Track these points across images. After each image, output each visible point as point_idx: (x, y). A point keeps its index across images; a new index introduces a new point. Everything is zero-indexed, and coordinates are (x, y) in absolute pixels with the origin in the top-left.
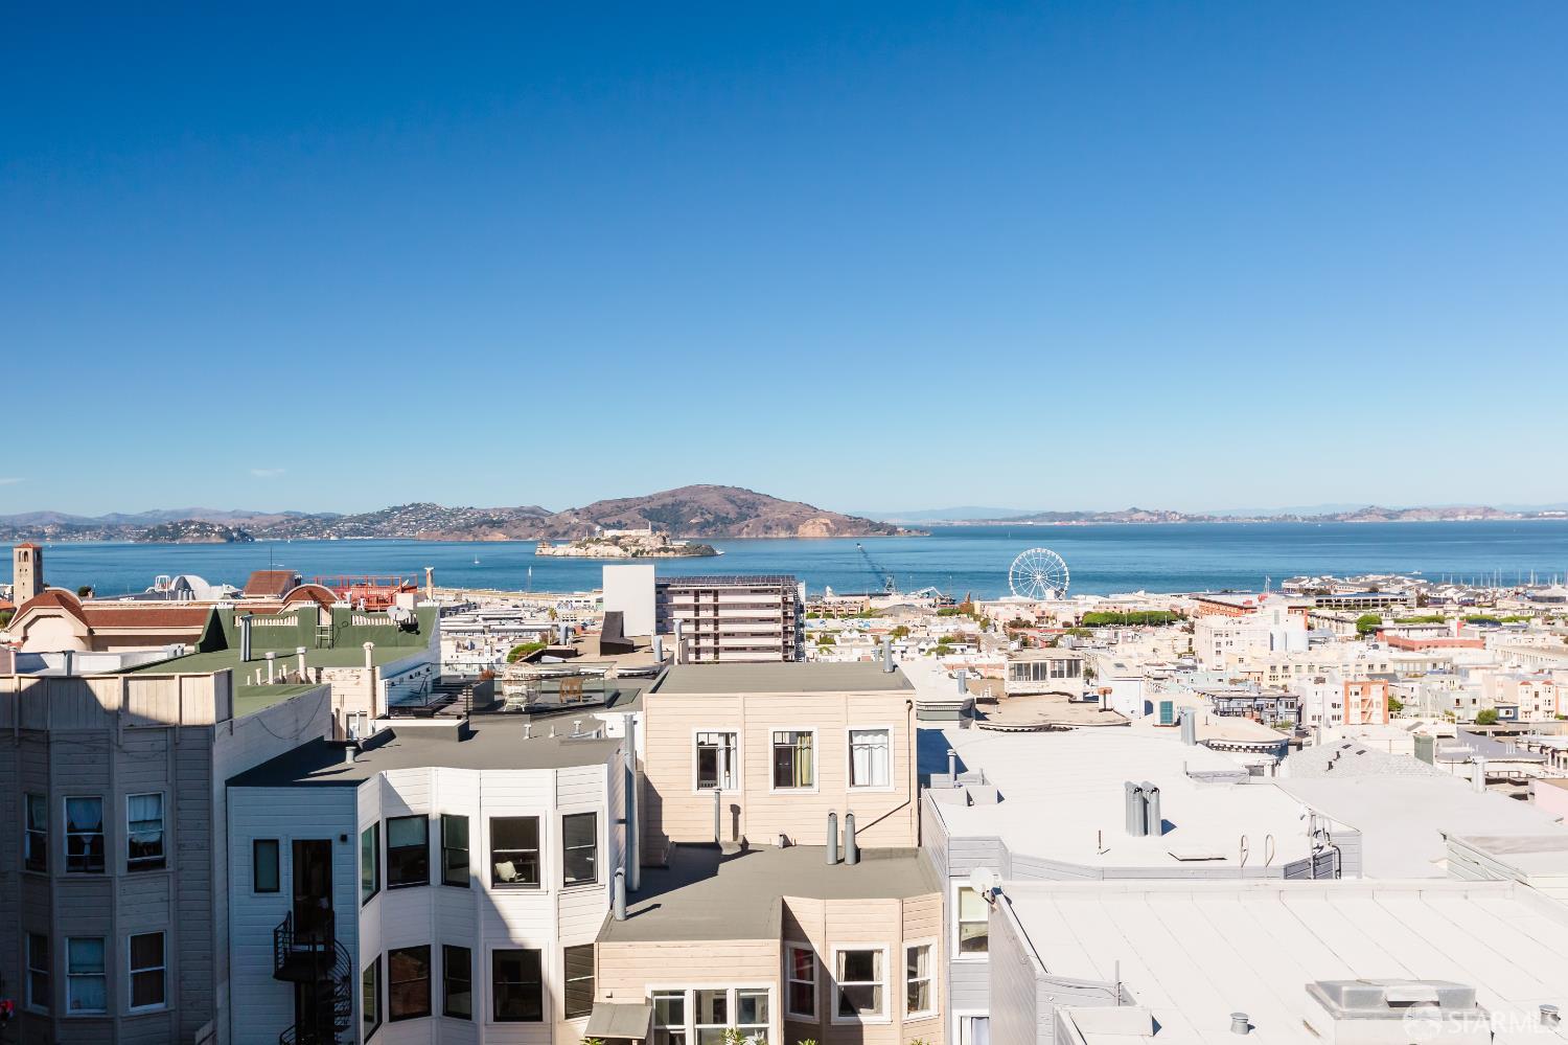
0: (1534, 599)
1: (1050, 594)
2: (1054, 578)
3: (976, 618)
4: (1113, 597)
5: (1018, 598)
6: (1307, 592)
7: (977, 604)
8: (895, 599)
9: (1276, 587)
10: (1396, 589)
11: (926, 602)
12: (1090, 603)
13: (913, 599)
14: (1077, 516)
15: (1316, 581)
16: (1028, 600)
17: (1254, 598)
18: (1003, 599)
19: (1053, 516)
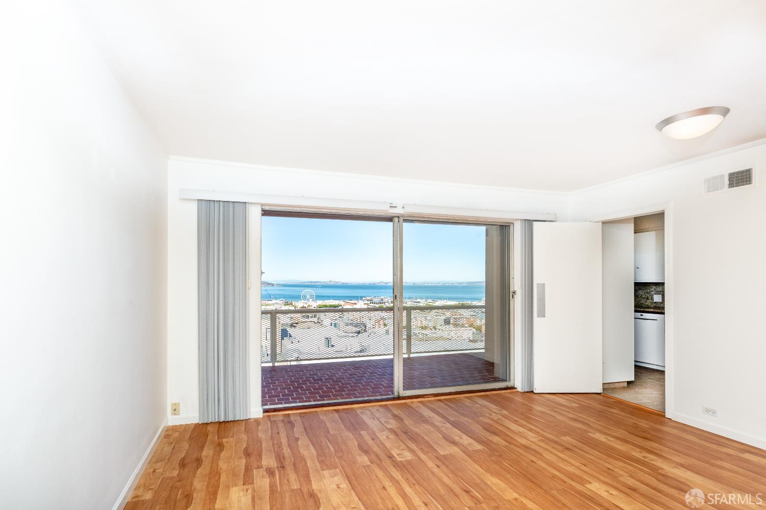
0: (414, 302)
1: (311, 300)
2: (312, 297)
3: (293, 306)
4: (325, 301)
5: (303, 301)
6: (368, 300)
7: (293, 303)
8: (274, 301)
9: (361, 299)
10: (386, 300)
11: (281, 302)
12: (320, 302)
13: (278, 301)
14: (317, 282)
15: (370, 298)
16: (305, 302)
17: (356, 302)
18: (300, 302)
19: (312, 282)
